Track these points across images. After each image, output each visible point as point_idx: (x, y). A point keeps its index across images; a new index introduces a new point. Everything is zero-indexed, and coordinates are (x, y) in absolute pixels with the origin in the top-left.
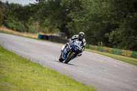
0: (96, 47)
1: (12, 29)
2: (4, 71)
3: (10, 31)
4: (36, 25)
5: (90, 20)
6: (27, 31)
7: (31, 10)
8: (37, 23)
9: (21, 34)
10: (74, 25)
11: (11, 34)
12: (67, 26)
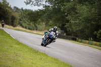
0: (87, 41)
1: (26, 28)
2: (20, 59)
3: (24, 29)
4: (42, 25)
5: (83, 21)
6: (36, 30)
7: (39, 14)
8: (44, 23)
9: (32, 31)
10: (70, 25)
11: (25, 31)
12: (65, 26)
